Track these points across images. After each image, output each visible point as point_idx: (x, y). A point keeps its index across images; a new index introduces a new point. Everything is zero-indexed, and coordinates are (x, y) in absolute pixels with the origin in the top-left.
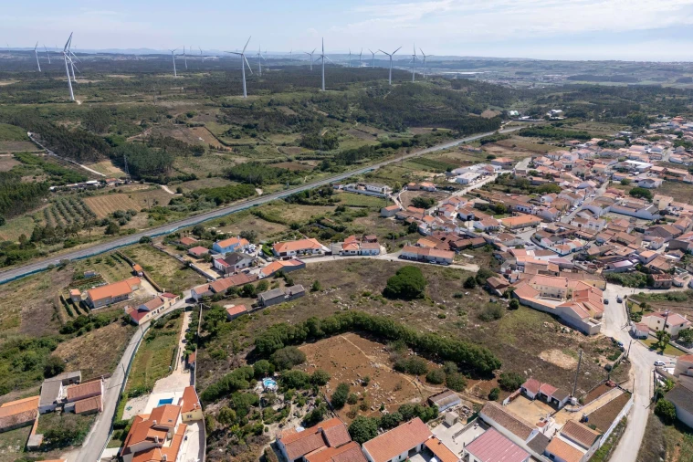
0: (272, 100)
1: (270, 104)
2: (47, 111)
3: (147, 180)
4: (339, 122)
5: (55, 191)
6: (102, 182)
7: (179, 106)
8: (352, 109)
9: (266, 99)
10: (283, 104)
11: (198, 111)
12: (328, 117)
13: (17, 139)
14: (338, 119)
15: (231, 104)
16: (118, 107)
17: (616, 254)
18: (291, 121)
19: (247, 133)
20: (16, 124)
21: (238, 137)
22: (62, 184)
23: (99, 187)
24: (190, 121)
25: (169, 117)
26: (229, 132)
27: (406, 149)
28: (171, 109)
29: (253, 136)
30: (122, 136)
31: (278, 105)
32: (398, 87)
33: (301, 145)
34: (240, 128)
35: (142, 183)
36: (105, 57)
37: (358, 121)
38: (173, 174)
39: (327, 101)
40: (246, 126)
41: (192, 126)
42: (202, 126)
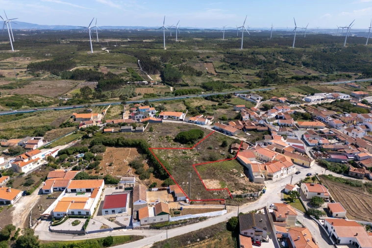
0: (254, 51)
1: (252, 53)
2: (150, 52)
3: (167, 84)
4: (290, 65)
5: (129, 84)
6: (149, 82)
7: (205, 52)
8: (304, 58)
9: (251, 50)
10: (260, 54)
11: (213, 55)
12: (285, 62)
13: (133, 63)
14: (290, 63)
15: (231, 52)
16: (178, 51)
17: (345, 152)
18: (259, 63)
19: (231, 67)
20: (136, 56)
21: (225, 69)
22: (133, 81)
23: (147, 84)
24: (207, 60)
25: (198, 57)
26: (222, 66)
27: (305, 81)
28: (202, 54)
29: (233, 69)
30: (172, 64)
31: (257, 54)
32: (348, 48)
33: (257, 76)
34: (229, 64)
35: (164, 85)
36: (206, 31)
37: (304, 65)
38: (181, 82)
39: (290, 53)
40: (231, 64)
41: (206, 62)
42: (211, 62)
